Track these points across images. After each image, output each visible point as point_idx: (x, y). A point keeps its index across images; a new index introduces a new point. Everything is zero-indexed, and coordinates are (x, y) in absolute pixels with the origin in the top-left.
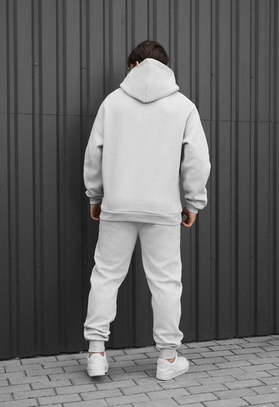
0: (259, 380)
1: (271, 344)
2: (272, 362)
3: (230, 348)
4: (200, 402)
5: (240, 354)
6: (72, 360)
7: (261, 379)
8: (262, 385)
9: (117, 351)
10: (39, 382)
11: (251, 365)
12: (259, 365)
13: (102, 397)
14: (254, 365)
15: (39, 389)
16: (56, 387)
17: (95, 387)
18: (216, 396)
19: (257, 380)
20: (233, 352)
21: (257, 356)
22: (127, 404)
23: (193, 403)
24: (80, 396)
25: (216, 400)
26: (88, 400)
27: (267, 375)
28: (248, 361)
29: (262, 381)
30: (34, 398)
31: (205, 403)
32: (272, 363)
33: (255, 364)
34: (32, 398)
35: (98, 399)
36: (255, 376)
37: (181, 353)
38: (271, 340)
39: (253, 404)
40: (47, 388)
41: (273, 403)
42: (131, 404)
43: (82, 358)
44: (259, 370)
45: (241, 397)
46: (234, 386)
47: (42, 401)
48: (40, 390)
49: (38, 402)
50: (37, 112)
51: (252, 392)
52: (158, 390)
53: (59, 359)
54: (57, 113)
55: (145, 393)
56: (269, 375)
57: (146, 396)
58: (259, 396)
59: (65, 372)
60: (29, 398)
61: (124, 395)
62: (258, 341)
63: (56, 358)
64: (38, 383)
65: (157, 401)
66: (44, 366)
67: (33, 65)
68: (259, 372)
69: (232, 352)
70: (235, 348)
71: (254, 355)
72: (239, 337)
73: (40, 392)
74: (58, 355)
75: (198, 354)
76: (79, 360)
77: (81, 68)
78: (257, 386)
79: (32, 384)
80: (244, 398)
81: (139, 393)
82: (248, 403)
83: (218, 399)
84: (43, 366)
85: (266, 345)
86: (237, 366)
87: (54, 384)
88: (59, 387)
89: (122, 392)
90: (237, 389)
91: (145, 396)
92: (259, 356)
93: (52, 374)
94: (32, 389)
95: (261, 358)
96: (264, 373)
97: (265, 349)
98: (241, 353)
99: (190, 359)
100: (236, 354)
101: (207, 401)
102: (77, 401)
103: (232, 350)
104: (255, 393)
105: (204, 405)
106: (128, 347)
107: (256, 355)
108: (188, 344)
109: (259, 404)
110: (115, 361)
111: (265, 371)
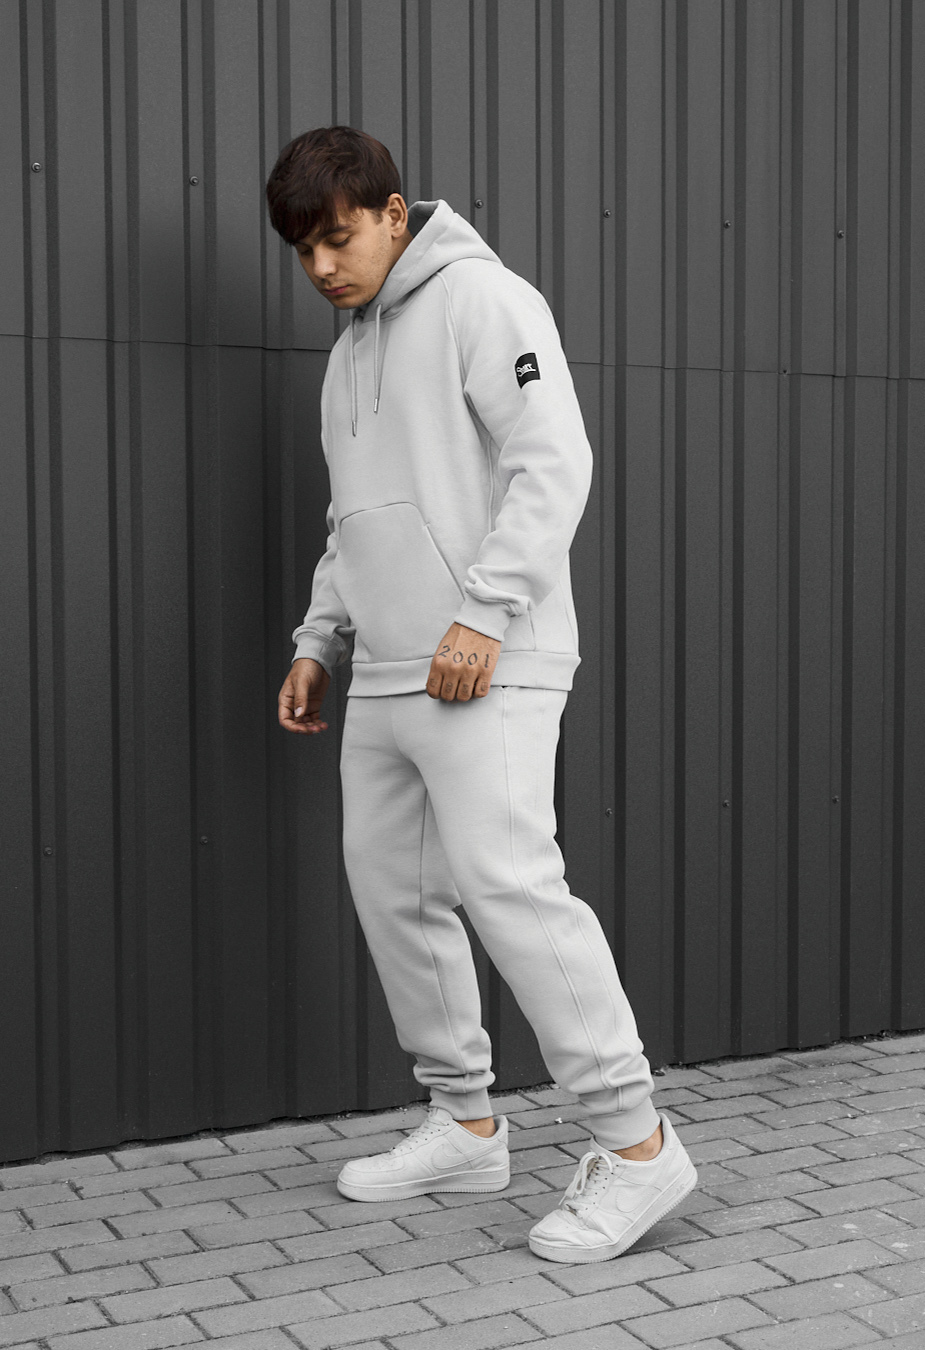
0: (795, 1201)
1: (789, 1083)
2: (814, 1142)
3: (669, 1100)
4: (637, 1284)
5: (706, 1121)
6: (169, 1163)
7: (798, 1198)
8: (807, 1217)
9: (306, 1126)
10: (82, 1245)
11: (752, 1152)
12: (776, 1153)
13: (313, 1286)
14: (761, 1153)
15: (94, 1269)
16: (148, 1260)
17: (279, 1253)
18: (677, 1259)
19: (787, 1201)
20: (682, 1115)
21: (761, 1122)
22: (402, 1303)
23: (614, 1288)
24: (239, 1284)
25: (682, 1273)
26: (271, 1297)
27: (811, 1183)
28: (738, 1142)
29: (802, 1205)
30: (85, 1299)
31: (651, 1284)
32: (815, 1145)
33: (763, 1151)
34: (78, 1301)
35: (301, 1291)
36: (775, 1188)
37: (520, 1123)
38: (785, 1069)
39: (802, 1280)
40: (120, 1265)
41: (858, 1272)
42: (415, 1302)
43: (199, 1155)
44: (782, 1169)
45: (757, 1260)
46: (723, 1224)
47: (116, 1306)
48: (99, 1272)
49: (104, 1313)
50: (41, 328)
51: (784, 1240)
52: (486, 1251)
53: (122, 1164)
54: (108, 335)
55: (449, 1263)
56: (820, 1184)
57: (457, 1274)
58: (811, 1252)
59: (158, 1205)
60: (71, 1301)
61: (384, 1274)
62: (746, 1074)
63: (112, 1158)
64: (83, 1249)
65: (498, 1285)
66: (82, 1188)
67: (27, 170)
68: (785, 1176)
69: (677, 1112)
70: (685, 1101)
71: (751, 1121)
72: (686, 1063)
73: (98, 1279)
74: (115, 1148)
75: (574, 1126)
76: (193, 1165)
77: (188, 183)
78: (795, 1222)
79: (62, 1252)
80: (768, 1261)
81: (431, 1265)
82: (784, 1276)
83: (686, 1269)
84: (76, 1190)
85: (777, 1088)
86: (710, 1160)
87: (139, 1249)
88: (156, 1258)
89: (372, 1264)
90: (736, 1233)
91: (453, 1273)
92: (766, 1125)
93: (116, 1216)
94: (68, 1271)
95: (774, 1129)
96: (799, 1176)
97: (776, 1099)
98: (708, 1117)
99: (556, 1142)
100: (693, 1122)
101: (657, 1278)
102: (236, 1303)
103: (677, 1109)
104: (795, 1244)
105: (650, 1291)
106: (343, 1113)
107: (755, 1119)
108: (530, 1095)
109: (818, 1280)
110: (313, 1161)
111: (801, 1170)
